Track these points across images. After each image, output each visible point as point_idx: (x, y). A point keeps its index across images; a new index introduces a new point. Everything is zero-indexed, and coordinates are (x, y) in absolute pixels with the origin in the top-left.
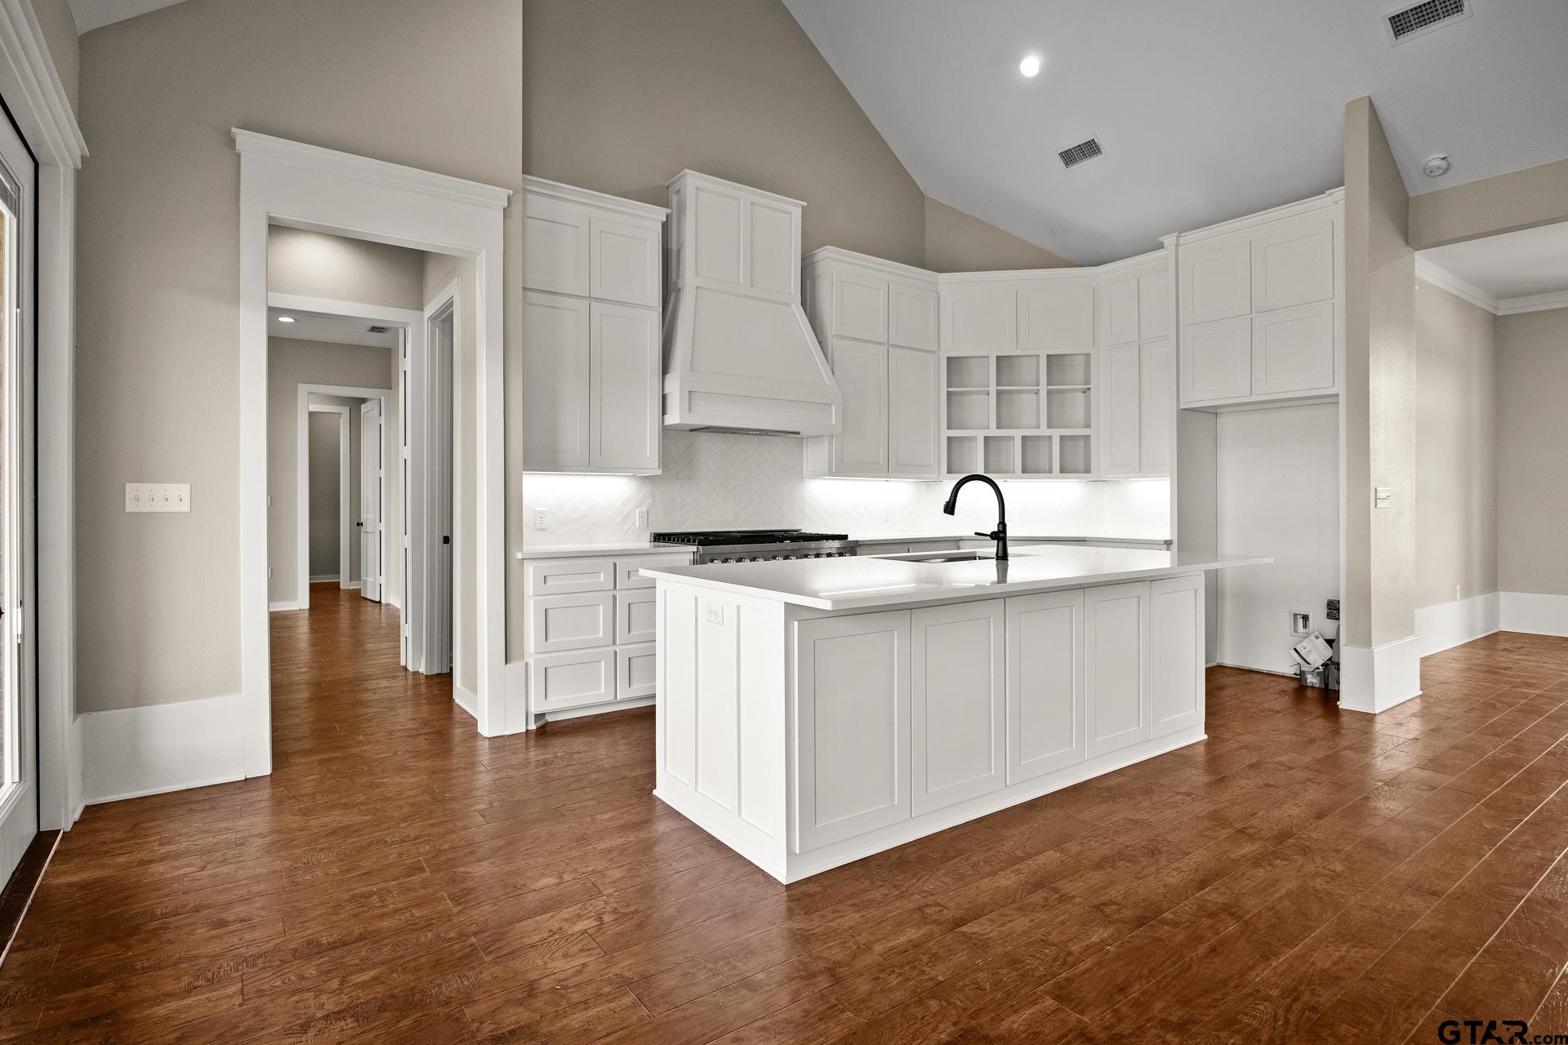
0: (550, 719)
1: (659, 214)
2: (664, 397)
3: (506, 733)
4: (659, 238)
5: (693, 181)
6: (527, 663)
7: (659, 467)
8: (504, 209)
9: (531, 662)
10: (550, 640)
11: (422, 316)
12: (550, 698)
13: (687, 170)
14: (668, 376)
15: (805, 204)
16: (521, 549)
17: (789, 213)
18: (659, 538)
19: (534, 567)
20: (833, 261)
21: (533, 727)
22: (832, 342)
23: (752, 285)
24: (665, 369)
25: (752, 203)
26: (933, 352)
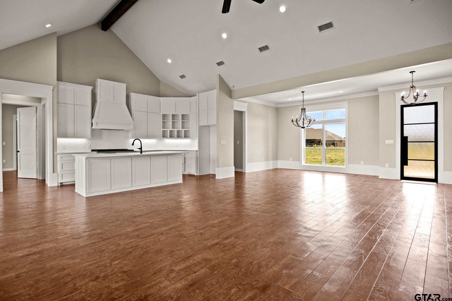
0: (64, 184)
1: (91, 88)
2: (92, 123)
3: (53, 186)
4: (91, 92)
5: (99, 81)
6: (58, 173)
7: (91, 137)
8: (53, 89)
9: (59, 173)
10: (63, 169)
11: (41, 105)
12: (63, 180)
13: (98, 79)
14: (93, 119)
15: (127, 84)
16: (57, 152)
17: (123, 86)
18: (93, 150)
19: (60, 156)
20: (133, 96)
21: (59, 185)
22: (133, 112)
23: (114, 101)
24: (92, 118)
25: (114, 84)
26: (159, 113)
